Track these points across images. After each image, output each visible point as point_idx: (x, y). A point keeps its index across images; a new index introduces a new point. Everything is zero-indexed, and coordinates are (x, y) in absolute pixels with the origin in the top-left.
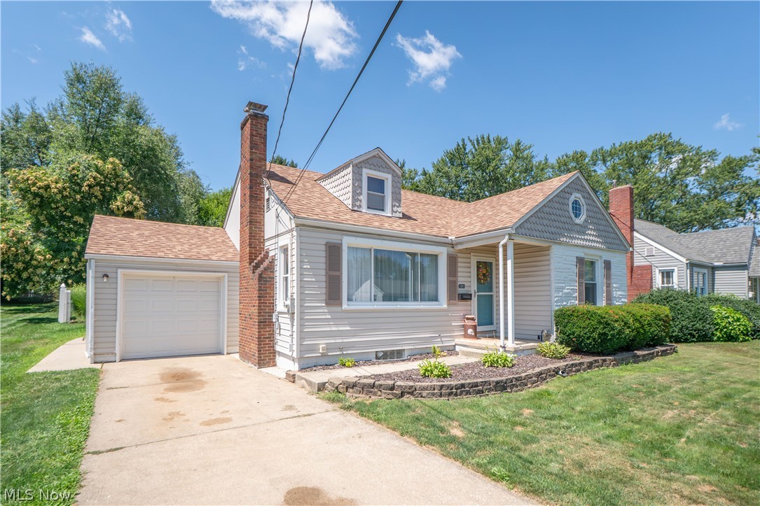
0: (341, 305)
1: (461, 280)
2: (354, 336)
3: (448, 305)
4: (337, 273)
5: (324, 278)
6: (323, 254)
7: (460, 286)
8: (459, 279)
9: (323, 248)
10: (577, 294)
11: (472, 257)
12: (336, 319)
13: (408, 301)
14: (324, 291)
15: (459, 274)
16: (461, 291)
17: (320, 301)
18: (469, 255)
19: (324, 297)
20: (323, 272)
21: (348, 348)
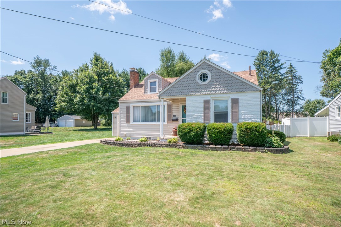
0: (130, 123)
1: (174, 114)
2: (134, 132)
3: (168, 123)
4: (129, 114)
5: (126, 116)
6: (126, 109)
7: (174, 116)
8: (173, 113)
9: (126, 108)
10: (203, 118)
11: (180, 104)
12: (129, 127)
13: (156, 121)
14: (126, 119)
15: (173, 111)
16: (174, 118)
17: (125, 122)
18: (178, 104)
19: (126, 121)
20: (126, 114)
21: (132, 135)
